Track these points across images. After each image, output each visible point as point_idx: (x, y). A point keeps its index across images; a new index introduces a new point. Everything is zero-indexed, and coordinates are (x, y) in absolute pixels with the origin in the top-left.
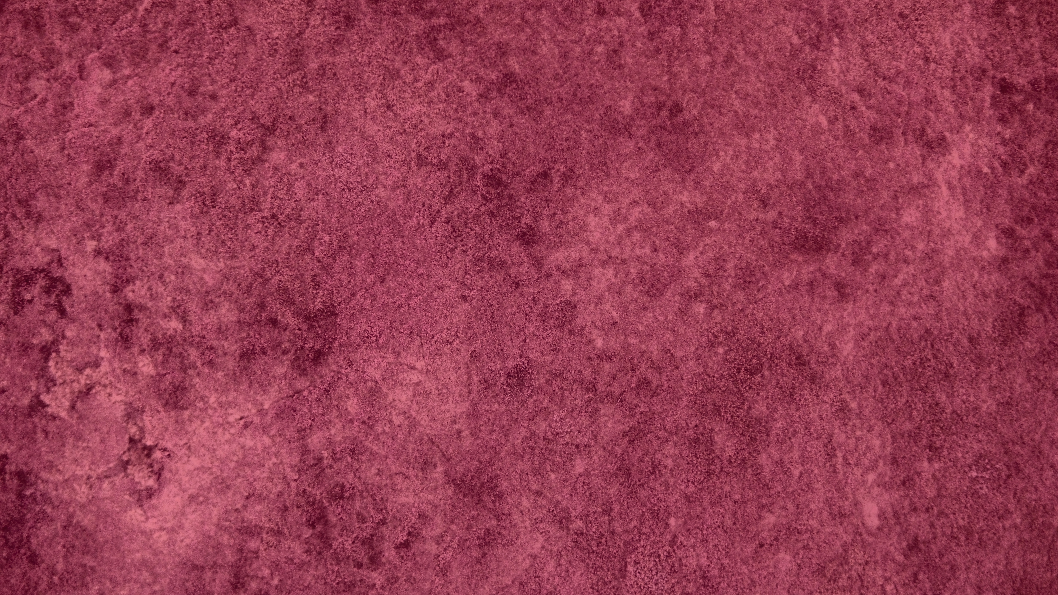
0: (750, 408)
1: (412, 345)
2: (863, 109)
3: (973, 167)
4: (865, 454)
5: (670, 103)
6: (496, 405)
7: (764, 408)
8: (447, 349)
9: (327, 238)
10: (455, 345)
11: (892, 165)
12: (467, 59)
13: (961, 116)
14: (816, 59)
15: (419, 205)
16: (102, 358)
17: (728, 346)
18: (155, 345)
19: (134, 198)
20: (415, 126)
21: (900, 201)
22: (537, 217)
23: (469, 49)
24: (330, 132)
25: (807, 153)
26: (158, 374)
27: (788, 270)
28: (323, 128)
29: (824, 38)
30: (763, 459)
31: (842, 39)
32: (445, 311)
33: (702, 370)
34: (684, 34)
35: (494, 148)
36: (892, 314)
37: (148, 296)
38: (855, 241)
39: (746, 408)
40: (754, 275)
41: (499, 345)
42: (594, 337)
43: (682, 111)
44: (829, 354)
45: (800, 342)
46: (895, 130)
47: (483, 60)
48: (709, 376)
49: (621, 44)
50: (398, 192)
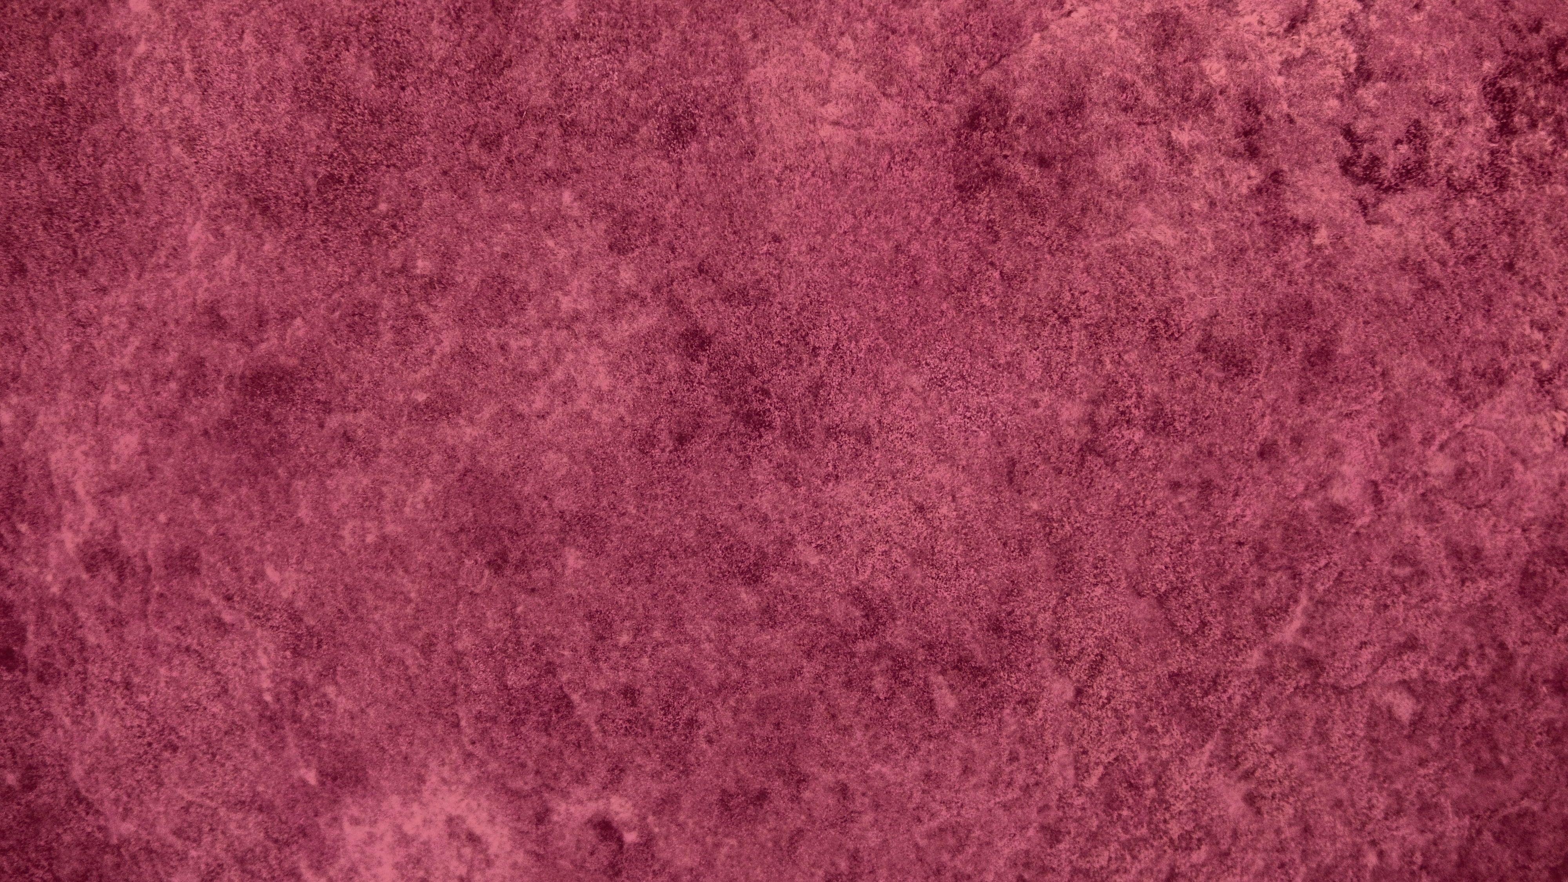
0: (328, 126)
1: (843, 157)
2: (214, 600)
3: (43, 529)
4: (153, 81)
5: (509, 572)
6: (706, 84)
7: (307, 128)
8: (791, 159)
9: (985, 299)
10: (780, 165)
11: (162, 518)
12: (818, 595)
13: (68, 607)
14: (294, 666)
15: (860, 369)
16: (1280, 74)
17: (373, 215)
18: (1206, 103)
19: (1268, 317)
20: (879, 486)
21: (143, 465)
22: (686, 376)
23: (817, 611)
24: (1000, 459)
25: (292, 522)
26: (1196, 61)
27: (299, 340)
28: (1012, 462)
29: (287, 699)
30: (300, 52)
31: (260, 701)
32: (801, 214)
33: (408, 175)
34: (500, 676)
35: (761, 471)
36: (138, 293)
37: (1227, 174)
38: (204, 395)
39: (334, 125)
40: (348, 326)
41: (714, 175)
42: (576, 204)
43: (489, 563)
44: (222, 221)
45: (266, 234)
46: (163, 572)
47: (794, 597)
48: (394, 165)
49: (593, 650)
50: (893, 385)
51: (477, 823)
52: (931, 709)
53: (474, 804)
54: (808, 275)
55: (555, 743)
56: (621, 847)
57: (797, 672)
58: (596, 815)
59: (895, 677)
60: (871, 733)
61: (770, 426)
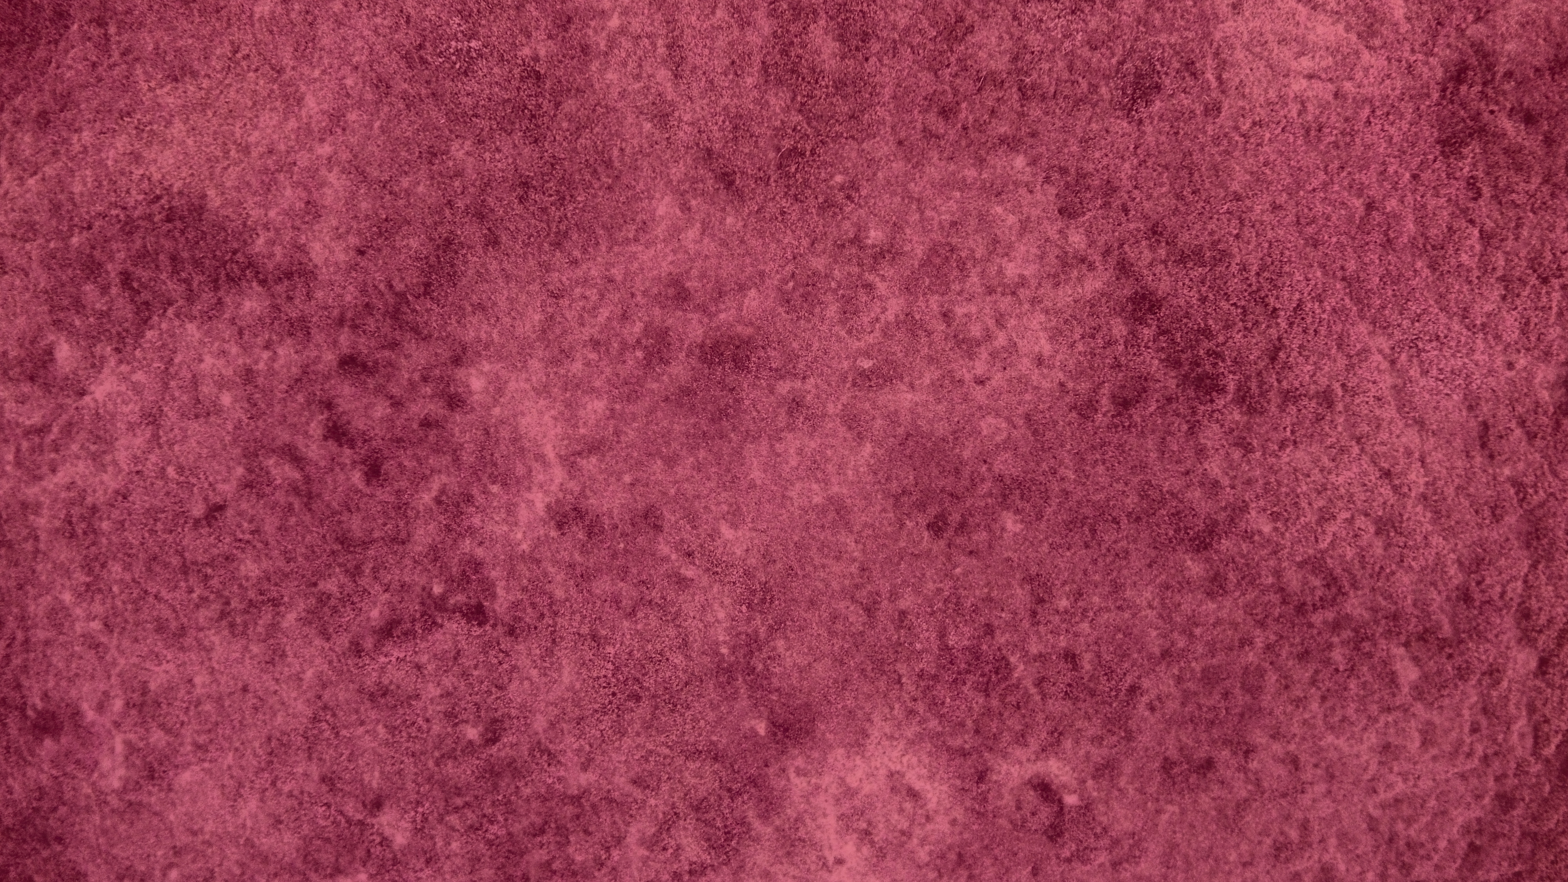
0: (793, 99)
1: (1317, 111)
2: (674, 557)
3: (514, 490)
4: (628, 55)
5: (950, 533)
6: (1174, 40)
7: (773, 101)
8: (1262, 113)
9: (1464, 258)
10: (1248, 121)
11: (627, 479)
12: (1272, 563)
13: (537, 562)
14: (749, 620)
15: (1323, 331)
17: (831, 187)
20: (1342, 451)
21: (611, 429)
22: (1133, 340)
23: (1270, 580)
24: (1473, 423)
25: (744, 484)
27: (754, 310)
28: (1485, 427)
29: (741, 652)
30: (766, 26)
31: (717, 653)
32: (1268, 171)
33: (864, 145)
34: (942, 635)
36: (609, 265)
38: (667, 363)
39: (798, 98)
40: (802, 296)
41: (1177, 133)
42: (1028, 169)
43: (928, 526)
44: (687, 196)
45: (728, 209)
46: (629, 529)
47: (1247, 565)
48: (853, 137)
49: (1034, 613)
50: (1359, 346)
51: (915, 778)
52: (1393, 681)
53: (914, 760)
54: (1270, 234)
55: (995, 703)
56: (1062, 809)
57: (1246, 642)
58: (1037, 776)
59: (1357, 648)
60: (1329, 704)
61: (1222, 390)
